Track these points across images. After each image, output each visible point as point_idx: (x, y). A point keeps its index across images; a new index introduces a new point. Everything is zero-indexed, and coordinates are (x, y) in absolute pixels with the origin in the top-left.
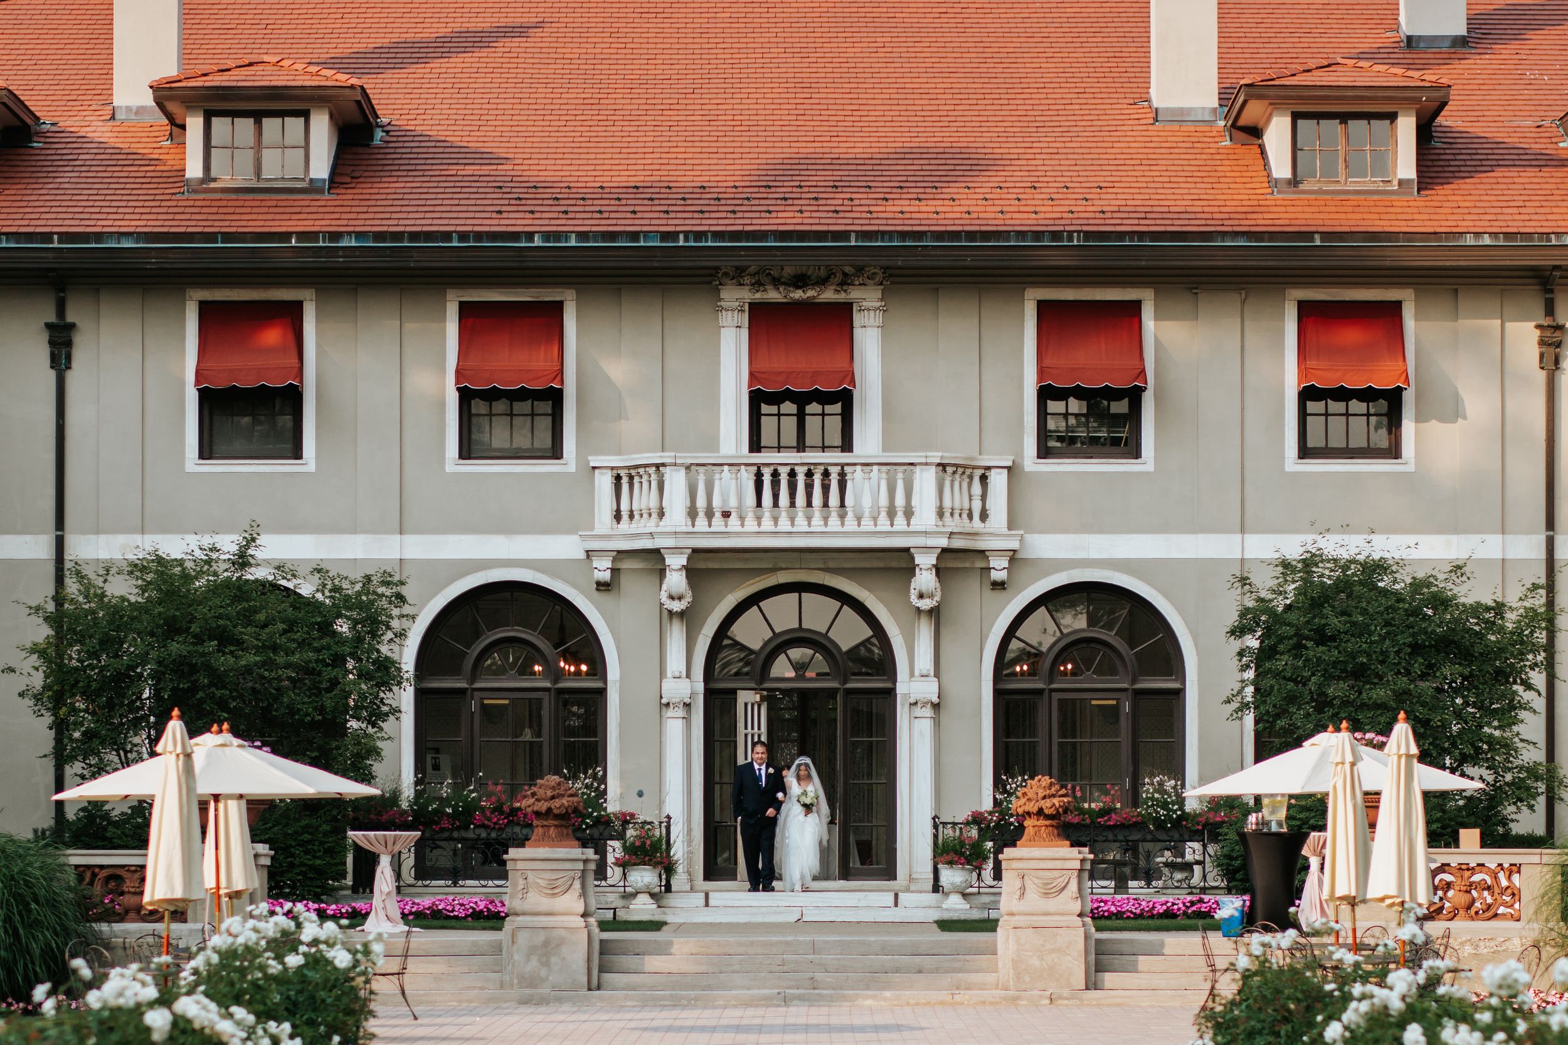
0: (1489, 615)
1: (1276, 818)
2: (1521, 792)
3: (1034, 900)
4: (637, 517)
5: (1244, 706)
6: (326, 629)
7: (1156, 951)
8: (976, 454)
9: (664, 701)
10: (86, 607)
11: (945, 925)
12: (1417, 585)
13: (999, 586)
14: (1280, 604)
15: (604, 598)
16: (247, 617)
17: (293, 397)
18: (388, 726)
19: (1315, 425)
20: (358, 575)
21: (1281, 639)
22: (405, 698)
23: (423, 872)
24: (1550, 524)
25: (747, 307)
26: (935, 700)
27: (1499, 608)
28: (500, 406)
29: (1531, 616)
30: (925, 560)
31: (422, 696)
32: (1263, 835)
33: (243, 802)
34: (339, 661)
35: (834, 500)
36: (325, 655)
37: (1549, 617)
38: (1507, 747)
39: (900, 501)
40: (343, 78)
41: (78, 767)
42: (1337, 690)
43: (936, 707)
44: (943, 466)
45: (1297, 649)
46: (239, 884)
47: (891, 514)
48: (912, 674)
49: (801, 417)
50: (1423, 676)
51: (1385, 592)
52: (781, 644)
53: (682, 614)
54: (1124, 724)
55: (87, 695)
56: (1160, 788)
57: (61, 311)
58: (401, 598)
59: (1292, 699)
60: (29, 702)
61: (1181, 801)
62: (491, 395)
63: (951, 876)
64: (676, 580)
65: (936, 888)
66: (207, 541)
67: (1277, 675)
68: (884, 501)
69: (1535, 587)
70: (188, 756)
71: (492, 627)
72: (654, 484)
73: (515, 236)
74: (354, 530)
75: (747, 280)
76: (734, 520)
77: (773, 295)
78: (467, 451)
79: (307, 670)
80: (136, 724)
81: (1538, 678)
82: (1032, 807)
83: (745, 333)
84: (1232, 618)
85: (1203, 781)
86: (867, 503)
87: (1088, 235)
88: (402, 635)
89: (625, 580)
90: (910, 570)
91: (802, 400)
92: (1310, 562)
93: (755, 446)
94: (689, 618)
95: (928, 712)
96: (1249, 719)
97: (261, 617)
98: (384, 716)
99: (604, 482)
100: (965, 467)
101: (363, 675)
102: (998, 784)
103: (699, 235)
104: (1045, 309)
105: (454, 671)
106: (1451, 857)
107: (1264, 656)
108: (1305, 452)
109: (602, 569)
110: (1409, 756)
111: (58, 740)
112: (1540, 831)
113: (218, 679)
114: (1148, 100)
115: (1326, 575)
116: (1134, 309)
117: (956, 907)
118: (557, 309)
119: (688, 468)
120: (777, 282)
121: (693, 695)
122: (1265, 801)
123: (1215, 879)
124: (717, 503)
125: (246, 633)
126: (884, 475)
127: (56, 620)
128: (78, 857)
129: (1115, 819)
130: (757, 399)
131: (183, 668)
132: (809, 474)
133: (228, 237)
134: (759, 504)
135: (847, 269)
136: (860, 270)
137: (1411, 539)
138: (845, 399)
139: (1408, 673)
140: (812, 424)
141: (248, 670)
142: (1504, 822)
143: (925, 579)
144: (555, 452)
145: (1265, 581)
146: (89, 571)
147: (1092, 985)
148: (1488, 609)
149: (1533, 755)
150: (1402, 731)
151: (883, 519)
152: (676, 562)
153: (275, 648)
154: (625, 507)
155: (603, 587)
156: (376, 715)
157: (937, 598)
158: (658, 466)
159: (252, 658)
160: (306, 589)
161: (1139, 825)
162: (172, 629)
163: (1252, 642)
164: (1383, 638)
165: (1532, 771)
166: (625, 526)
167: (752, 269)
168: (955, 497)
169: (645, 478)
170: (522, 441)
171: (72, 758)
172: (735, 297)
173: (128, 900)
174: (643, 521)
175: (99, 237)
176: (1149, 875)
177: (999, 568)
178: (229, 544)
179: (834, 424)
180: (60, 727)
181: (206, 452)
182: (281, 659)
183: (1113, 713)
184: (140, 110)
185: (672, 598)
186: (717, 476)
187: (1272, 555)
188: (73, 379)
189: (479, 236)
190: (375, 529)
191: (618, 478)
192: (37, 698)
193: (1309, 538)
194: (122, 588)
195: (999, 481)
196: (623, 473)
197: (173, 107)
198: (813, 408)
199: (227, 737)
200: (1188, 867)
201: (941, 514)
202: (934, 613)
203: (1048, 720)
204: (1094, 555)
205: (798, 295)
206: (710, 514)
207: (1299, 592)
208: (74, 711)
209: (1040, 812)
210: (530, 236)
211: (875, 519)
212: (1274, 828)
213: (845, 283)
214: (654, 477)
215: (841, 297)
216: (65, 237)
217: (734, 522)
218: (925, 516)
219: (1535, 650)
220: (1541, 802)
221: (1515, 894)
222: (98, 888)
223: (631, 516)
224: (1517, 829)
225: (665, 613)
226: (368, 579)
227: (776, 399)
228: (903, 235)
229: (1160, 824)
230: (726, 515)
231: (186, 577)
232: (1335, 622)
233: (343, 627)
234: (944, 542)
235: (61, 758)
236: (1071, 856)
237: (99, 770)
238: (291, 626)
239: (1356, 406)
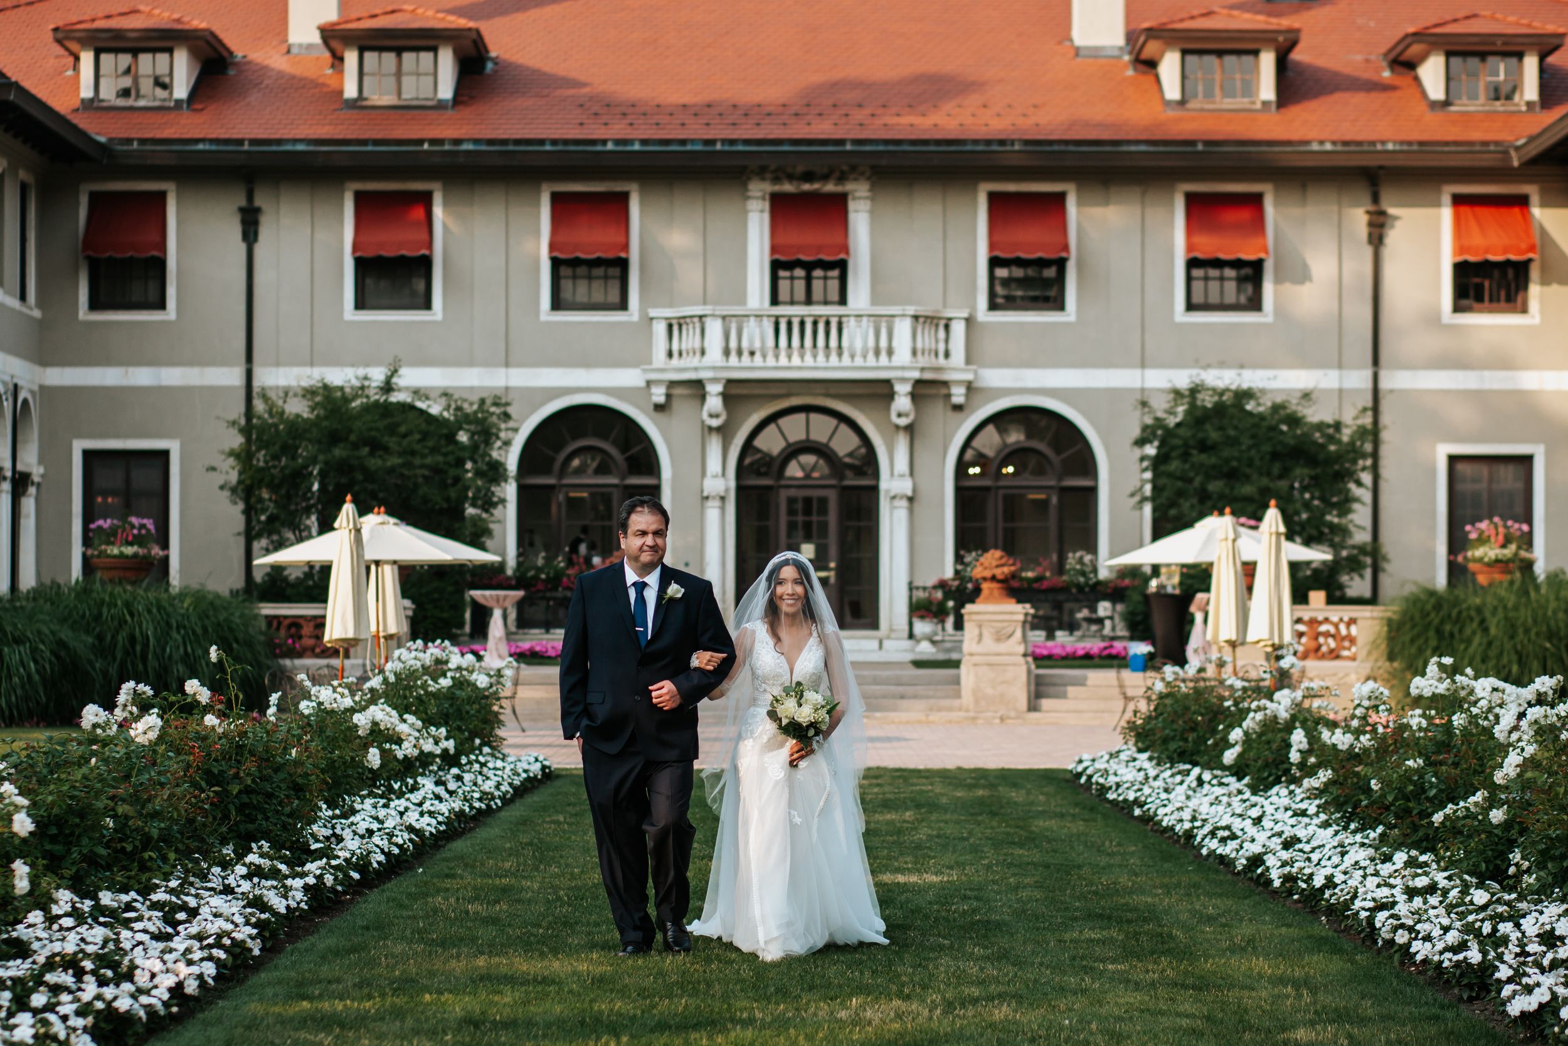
0: (1331, 431)
1: (1171, 583)
2: (1354, 565)
3: (989, 644)
4: (684, 354)
5: (1144, 499)
6: (451, 438)
7: (1081, 682)
8: (940, 307)
9: (705, 494)
10: (270, 421)
11: (919, 664)
12: (1276, 408)
13: (958, 408)
14: (1172, 421)
15: (659, 416)
16: (392, 430)
17: (424, 265)
18: (497, 512)
19: (1198, 286)
20: (475, 398)
21: (1173, 448)
22: (510, 491)
23: (523, 622)
24: (1376, 361)
25: (767, 197)
26: (910, 493)
27: (1338, 426)
28: (582, 270)
29: (1362, 432)
30: (903, 390)
31: (522, 490)
32: (1161, 595)
33: (396, 567)
34: (460, 463)
35: (833, 342)
36: (450, 458)
37: (1374, 433)
38: (1344, 532)
39: (883, 343)
40: (462, 23)
41: (264, 542)
42: (1215, 486)
43: (911, 500)
44: (916, 318)
45: (1185, 456)
46: (392, 629)
47: (877, 352)
48: (892, 474)
49: (809, 280)
50: (1281, 477)
51: (1250, 414)
52: (794, 451)
53: (718, 430)
54: (1053, 513)
55: (273, 487)
56: (1080, 561)
57: (250, 197)
58: (507, 416)
59: (1180, 493)
60: (226, 493)
61: (1095, 570)
62: (575, 263)
63: (922, 627)
64: (714, 402)
65: (911, 636)
66: (361, 372)
67: (1170, 475)
68: (871, 343)
69: (1365, 410)
70: (358, 531)
71: (575, 437)
72: (698, 331)
73: (593, 142)
74: (471, 363)
75: (768, 175)
76: (758, 357)
77: (788, 187)
78: (557, 304)
79: (436, 470)
80: (308, 511)
81: (1366, 478)
82: (988, 574)
83: (766, 217)
84: (1136, 432)
85: (1113, 555)
86: (858, 345)
87: (1027, 142)
88: (507, 443)
89: (676, 404)
90: (890, 396)
91: (809, 267)
92: (1194, 391)
93: (775, 301)
94: (725, 432)
95: (904, 503)
96: (1148, 509)
97: (403, 429)
98: (494, 505)
99: (660, 328)
100: (932, 318)
101: (478, 473)
102: (959, 558)
103: (732, 142)
104: (994, 199)
105: (547, 472)
106: (1305, 613)
107: (1157, 463)
108: (1191, 307)
109: (659, 395)
110: (1278, 534)
111: (248, 522)
112: (1367, 594)
113: (370, 476)
114: (1071, 40)
115: (1207, 400)
116: (1059, 199)
117: (925, 649)
118: (624, 197)
119: (724, 318)
120: (791, 178)
121: (727, 490)
122: (1163, 570)
123: (1122, 631)
124: (745, 344)
125: (392, 442)
126: (871, 324)
127: (246, 431)
128: (268, 609)
129: (1045, 585)
130: (776, 266)
131: (344, 467)
132: (815, 323)
133: (376, 142)
134: (777, 345)
135: (845, 168)
136: (853, 168)
137: (1270, 373)
138: (842, 266)
139: (1269, 474)
140: (817, 285)
141: (391, 470)
142: (1341, 587)
143: (902, 402)
144: (623, 305)
145: (1160, 405)
146: (272, 395)
147: (1033, 707)
148: (1329, 426)
149: (1362, 537)
150: (1273, 518)
151: (871, 356)
152: (714, 389)
153: (413, 453)
154: (675, 347)
155: (659, 408)
156: (489, 503)
157: (912, 417)
158: (701, 317)
159: (394, 461)
160: (435, 410)
161: (1065, 589)
162: (334, 438)
163: (1151, 450)
164: (1250, 448)
165: (1362, 549)
166: (675, 362)
167: (772, 167)
168: (925, 340)
169: (691, 326)
170: (598, 297)
171: (259, 536)
172: (759, 189)
173: (308, 642)
174: (689, 359)
175: (279, 142)
176: (1072, 627)
177: (958, 395)
178: (378, 375)
179: (834, 285)
180: (249, 512)
181: (361, 304)
182: (417, 461)
183: (1043, 505)
184: (310, 47)
185: (711, 416)
186: (745, 324)
187: (1168, 385)
188: (260, 250)
189: (566, 142)
190: (488, 363)
191: (670, 327)
192: (234, 490)
193: (1194, 372)
194: (297, 408)
195: (958, 329)
196: (674, 322)
197: (335, 44)
198: (818, 273)
199: (383, 518)
200: (1100, 621)
201: (914, 353)
202: (910, 429)
203: (994, 509)
204: (1031, 384)
205: (806, 187)
206: (740, 353)
207: (1188, 413)
208: (261, 500)
209: (993, 578)
210: (604, 142)
211: (865, 357)
212: (1169, 590)
213: (842, 178)
214: (698, 325)
215: (839, 189)
216: (254, 142)
217: (758, 360)
218: (902, 355)
219: (1364, 456)
220: (1368, 573)
221: (1352, 640)
222: (283, 633)
223: (680, 354)
224: (1351, 593)
225: (706, 430)
226: (482, 401)
227: (790, 266)
228: (887, 142)
229: (1080, 588)
230: (752, 353)
231: (346, 400)
232: (1214, 435)
233: (463, 437)
234: (916, 375)
235: (250, 536)
236: (1019, 611)
237: (280, 545)
238: (425, 436)
239: (1230, 273)
